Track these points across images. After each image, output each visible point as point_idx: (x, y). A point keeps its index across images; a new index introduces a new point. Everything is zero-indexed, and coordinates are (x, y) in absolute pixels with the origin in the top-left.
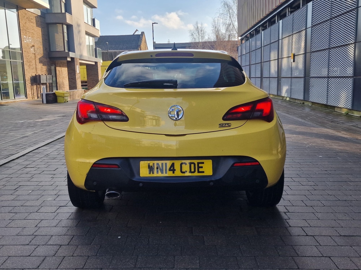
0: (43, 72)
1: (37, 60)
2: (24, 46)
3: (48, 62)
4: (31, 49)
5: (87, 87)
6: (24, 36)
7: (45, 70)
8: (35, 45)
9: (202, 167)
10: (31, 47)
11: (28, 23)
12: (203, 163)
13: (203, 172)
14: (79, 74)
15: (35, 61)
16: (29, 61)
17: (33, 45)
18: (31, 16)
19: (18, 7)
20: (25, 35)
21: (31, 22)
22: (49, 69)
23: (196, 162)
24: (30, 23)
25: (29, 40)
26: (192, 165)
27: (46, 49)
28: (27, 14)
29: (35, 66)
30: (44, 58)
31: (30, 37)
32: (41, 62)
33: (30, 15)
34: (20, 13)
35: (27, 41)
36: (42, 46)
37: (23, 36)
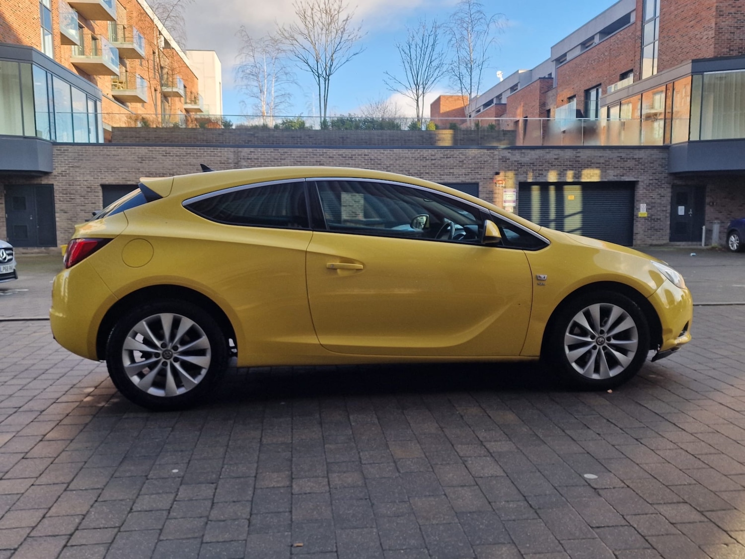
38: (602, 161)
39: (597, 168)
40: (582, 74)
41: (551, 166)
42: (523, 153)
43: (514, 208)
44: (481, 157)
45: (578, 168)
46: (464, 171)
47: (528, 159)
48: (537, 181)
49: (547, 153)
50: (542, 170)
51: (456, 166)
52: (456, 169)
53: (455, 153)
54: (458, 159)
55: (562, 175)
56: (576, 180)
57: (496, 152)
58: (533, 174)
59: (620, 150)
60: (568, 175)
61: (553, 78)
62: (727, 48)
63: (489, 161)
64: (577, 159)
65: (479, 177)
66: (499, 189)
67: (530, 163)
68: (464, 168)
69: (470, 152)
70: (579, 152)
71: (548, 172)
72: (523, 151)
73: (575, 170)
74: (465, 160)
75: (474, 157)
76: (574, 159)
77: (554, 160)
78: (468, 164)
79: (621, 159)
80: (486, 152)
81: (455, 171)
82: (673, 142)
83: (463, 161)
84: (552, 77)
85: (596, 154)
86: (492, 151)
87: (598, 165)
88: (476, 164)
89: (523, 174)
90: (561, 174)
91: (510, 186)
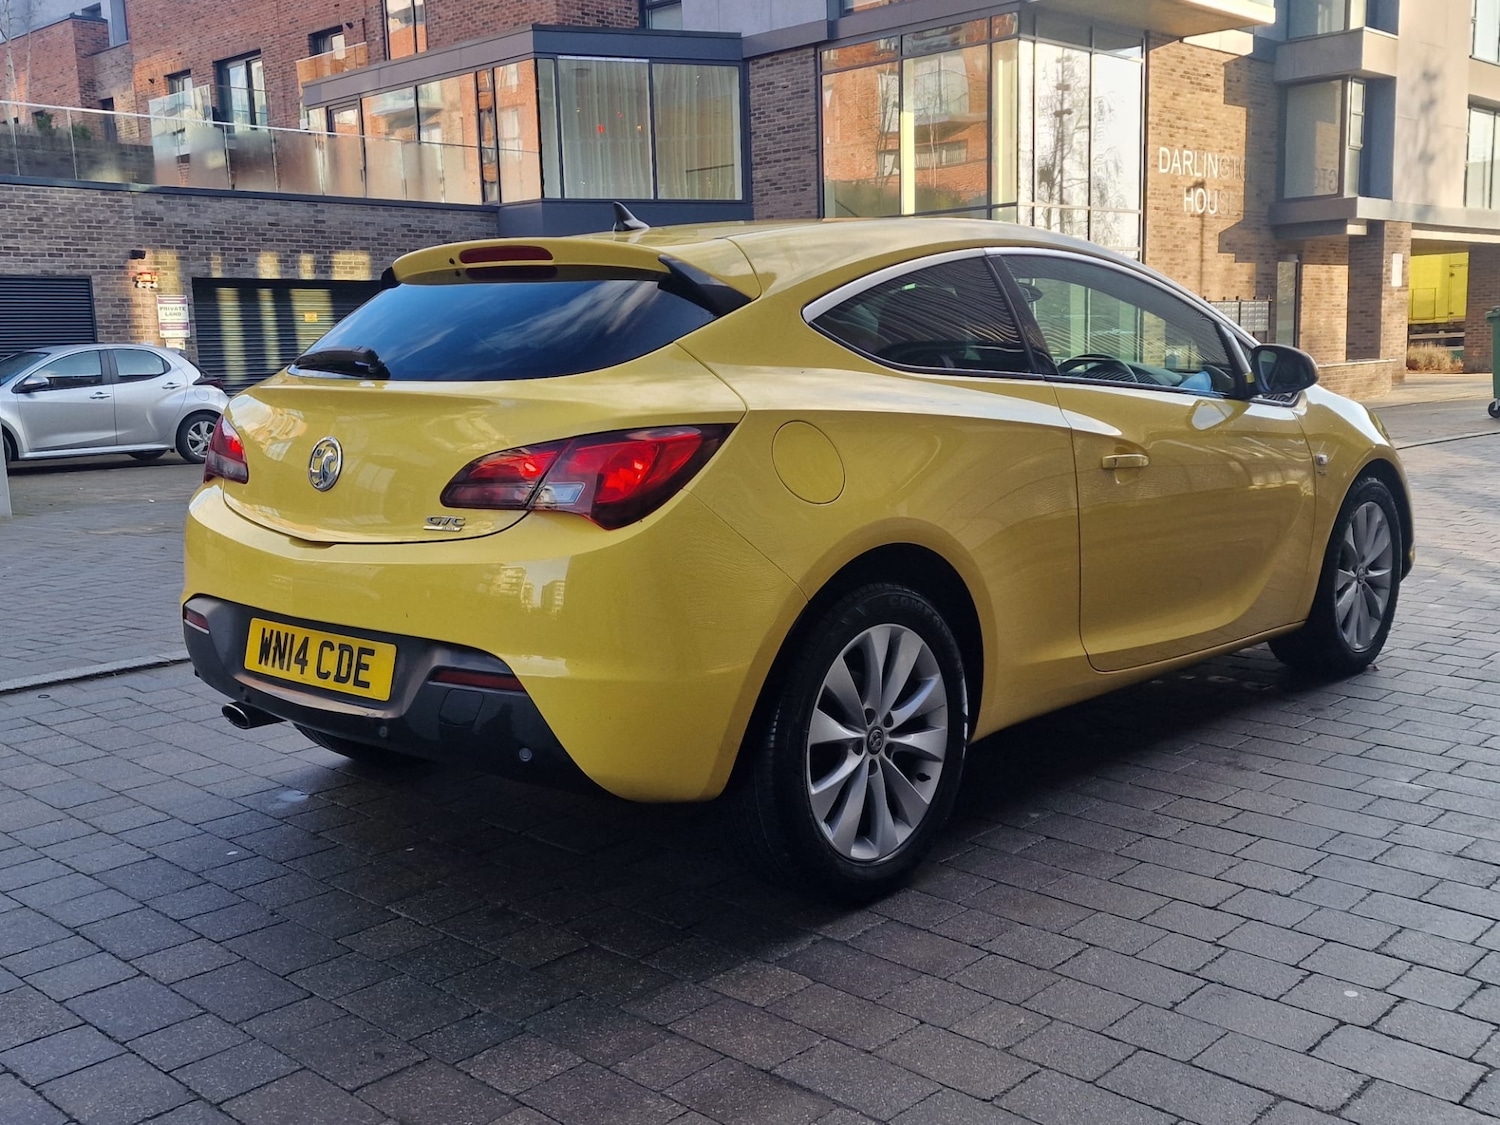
0: (1233, 286)
1: (1211, 239)
2: (1154, 186)
3: (1261, 246)
4: (1186, 199)
5: (1461, 348)
6: (1162, 149)
7: (1245, 278)
8: (1207, 182)
9: (366, 667)
10: (1188, 191)
11: (1189, 96)
12: (371, 652)
13: (366, 685)
14: (1399, 291)
15: (1202, 243)
16: (1170, 247)
17: (1200, 180)
18: (1205, 64)
19: (1152, 34)
20: (1164, 145)
21: (1202, 90)
22: (1264, 274)
23: (356, 643)
24: (1198, 92)
25: (1181, 164)
26: (346, 655)
27: (1262, 191)
28: (1188, 57)
29: (1197, 264)
30: (1245, 229)
31: (1189, 149)
32: (1227, 244)
33: (1201, 62)
34: (1158, 58)
35: (1174, 165)
36: (1240, 184)
37: (1159, 150)
38: (371, 233)
39: (362, 249)
40: (202, 20)
41: (264, 239)
42: (195, 206)
43: (188, 341)
44: (88, 211)
45: (324, 247)
46: (45, 244)
47: (207, 222)
48: (236, 276)
49: (251, 208)
50: (245, 250)
51: (21, 231)
52: (24, 238)
53: (14, 195)
54: (25, 211)
55: (290, 264)
56: (322, 277)
57: (127, 201)
58: (223, 260)
59: (407, 212)
60: (302, 264)
61: (106, 21)
62: (578, 9)
63: (112, 222)
64: (319, 227)
65: (89, 261)
66: (144, 295)
67: (214, 232)
68: (45, 238)
69: (56, 195)
70: (323, 211)
71: (257, 256)
72: (194, 200)
73: (317, 252)
74: (45, 214)
75: (71, 210)
76: (313, 226)
77: (267, 226)
78: (56, 226)
79: (409, 231)
80: (99, 196)
81: (23, 244)
82: (505, 200)
83: (39, 219)
84: (104, 17)
85: (358, 218)
86: (116, 196)
87: (364, 244)
88: (77, 227)
89: (198, 259)
90: (288, 261)
91: (171, 287)
